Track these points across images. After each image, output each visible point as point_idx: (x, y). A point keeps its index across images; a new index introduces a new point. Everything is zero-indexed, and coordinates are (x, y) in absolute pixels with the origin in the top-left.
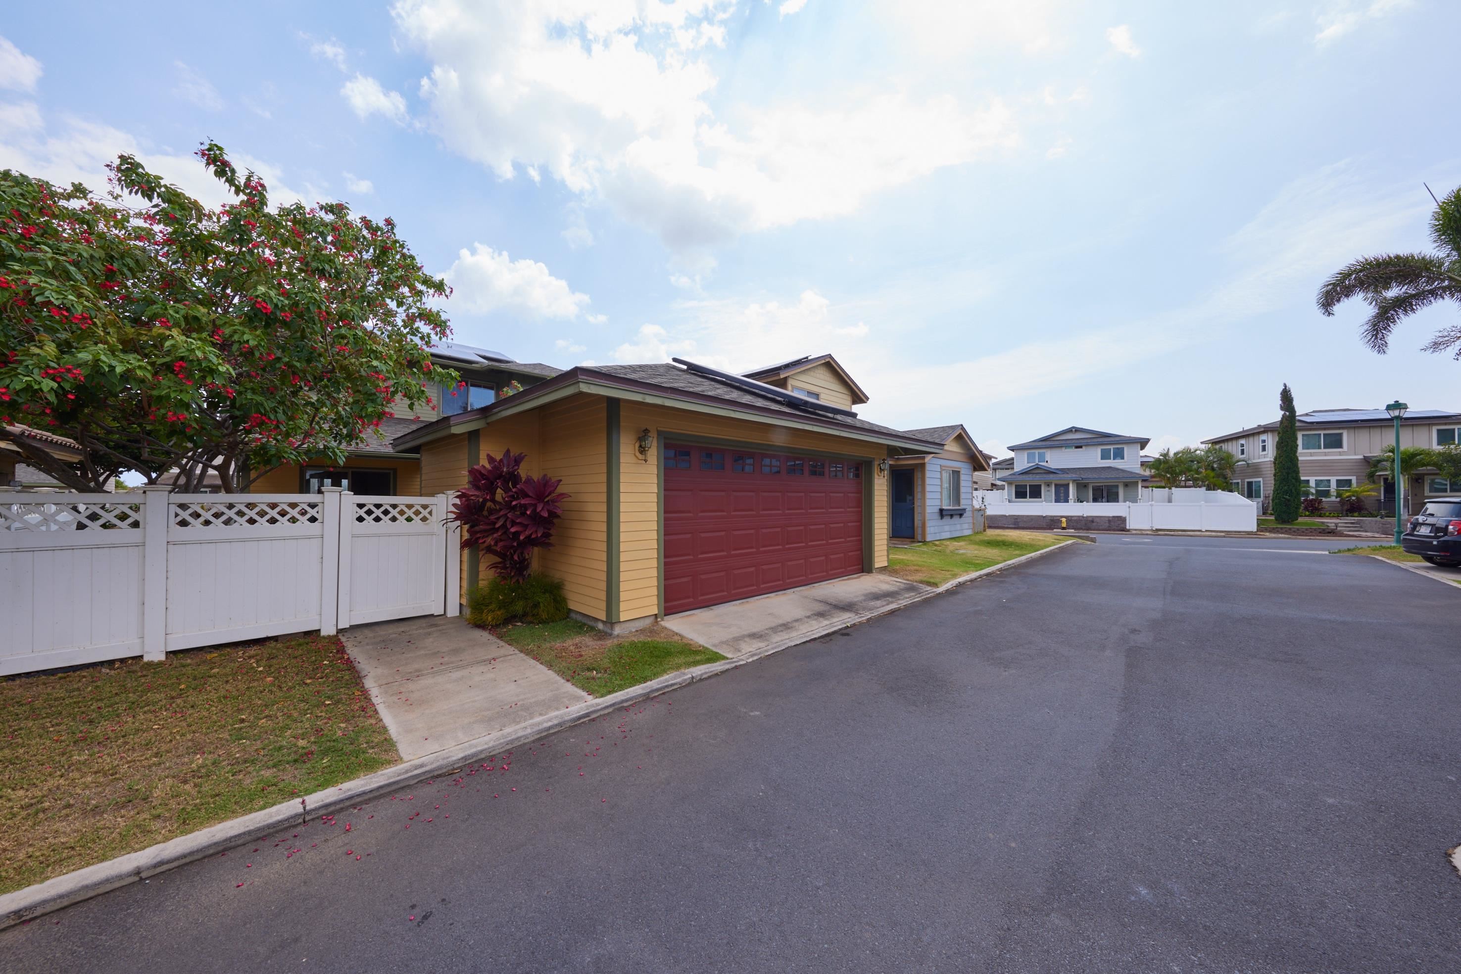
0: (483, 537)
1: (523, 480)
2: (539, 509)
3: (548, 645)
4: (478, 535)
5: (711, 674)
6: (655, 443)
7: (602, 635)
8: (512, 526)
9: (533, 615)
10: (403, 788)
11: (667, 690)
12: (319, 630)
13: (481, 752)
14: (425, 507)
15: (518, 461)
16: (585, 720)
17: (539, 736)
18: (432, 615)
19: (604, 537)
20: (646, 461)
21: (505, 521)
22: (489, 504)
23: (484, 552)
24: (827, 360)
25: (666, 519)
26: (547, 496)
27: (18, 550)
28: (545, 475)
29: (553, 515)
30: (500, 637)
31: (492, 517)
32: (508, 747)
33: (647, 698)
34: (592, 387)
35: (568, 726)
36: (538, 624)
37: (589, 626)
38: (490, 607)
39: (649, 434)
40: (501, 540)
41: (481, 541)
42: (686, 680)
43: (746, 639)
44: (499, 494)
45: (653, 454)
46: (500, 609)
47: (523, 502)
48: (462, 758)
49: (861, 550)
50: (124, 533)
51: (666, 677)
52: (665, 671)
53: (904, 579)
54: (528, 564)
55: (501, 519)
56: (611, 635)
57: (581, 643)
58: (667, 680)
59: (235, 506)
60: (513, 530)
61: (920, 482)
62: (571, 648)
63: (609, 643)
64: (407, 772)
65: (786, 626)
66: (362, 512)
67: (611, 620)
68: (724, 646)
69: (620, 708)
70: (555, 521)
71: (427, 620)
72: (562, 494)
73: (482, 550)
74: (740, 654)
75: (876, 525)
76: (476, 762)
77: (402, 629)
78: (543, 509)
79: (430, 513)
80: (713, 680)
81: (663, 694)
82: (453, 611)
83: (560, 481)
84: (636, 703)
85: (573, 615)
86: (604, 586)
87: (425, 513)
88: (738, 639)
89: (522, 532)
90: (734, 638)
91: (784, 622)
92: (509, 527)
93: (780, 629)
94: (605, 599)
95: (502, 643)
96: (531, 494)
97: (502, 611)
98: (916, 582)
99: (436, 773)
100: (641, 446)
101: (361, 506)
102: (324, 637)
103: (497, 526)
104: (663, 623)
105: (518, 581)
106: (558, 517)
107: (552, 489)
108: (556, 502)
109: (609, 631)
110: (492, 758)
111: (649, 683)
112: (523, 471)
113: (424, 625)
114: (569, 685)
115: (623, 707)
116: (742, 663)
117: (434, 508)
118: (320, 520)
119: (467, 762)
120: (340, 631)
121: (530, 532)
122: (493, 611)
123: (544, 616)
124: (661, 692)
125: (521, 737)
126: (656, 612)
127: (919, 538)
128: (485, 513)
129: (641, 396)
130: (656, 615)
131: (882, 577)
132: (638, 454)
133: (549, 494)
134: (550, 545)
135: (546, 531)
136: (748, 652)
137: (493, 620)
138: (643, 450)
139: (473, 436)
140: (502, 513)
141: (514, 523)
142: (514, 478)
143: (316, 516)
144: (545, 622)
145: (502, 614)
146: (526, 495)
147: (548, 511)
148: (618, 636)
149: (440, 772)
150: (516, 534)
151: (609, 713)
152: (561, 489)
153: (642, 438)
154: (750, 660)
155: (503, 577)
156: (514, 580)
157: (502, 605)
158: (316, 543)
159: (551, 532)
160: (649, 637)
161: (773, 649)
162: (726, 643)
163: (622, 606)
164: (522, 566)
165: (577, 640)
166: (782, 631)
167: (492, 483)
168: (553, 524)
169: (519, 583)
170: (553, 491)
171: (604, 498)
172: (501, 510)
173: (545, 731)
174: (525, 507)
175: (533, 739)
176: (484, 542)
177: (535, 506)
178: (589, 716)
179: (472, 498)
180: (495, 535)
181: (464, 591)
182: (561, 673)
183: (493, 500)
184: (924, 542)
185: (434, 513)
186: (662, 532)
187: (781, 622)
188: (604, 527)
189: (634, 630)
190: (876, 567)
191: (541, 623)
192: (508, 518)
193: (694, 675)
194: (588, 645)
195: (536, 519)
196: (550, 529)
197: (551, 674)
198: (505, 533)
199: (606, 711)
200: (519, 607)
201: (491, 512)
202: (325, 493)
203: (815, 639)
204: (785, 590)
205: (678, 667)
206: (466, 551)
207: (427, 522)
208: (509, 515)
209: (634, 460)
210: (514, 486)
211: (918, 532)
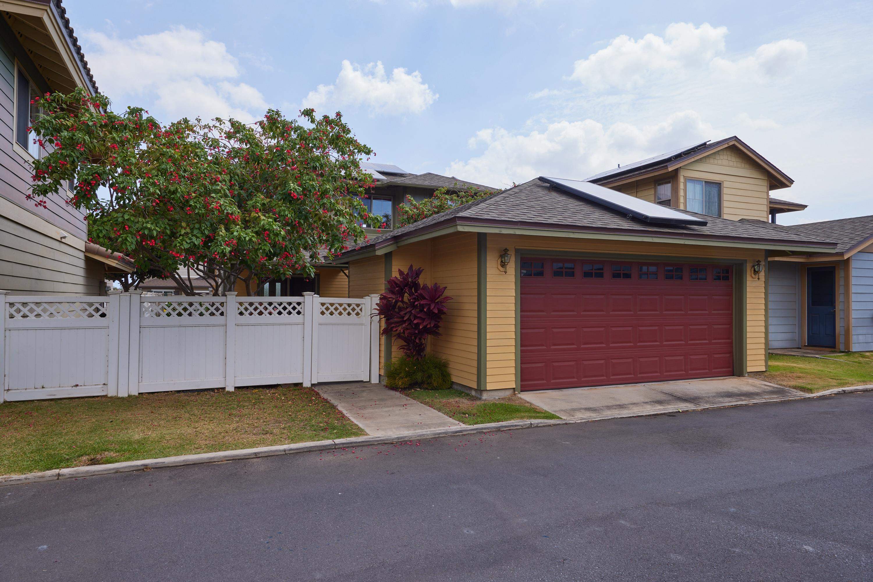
0: (396, 327)
1: (421, 286)
2: (432, 307)
3: (438, 400)
4: (393, 325)
5: (546, 424)
6: (513, 259)
7: (474, 399)
8: (415, 319)
9: (428, 383)
10: (372, 445)
11: (512, 428)
12: (302, 383)
13: (406, 437)
14: (358, 305)
15: (418, 273)
16: (459, 434)
17: (434, 436)
18: (362, 381)
19: (475, 328)
20: (506, 272)
21: (410, 316)
22: (399, 304)
23: (395, 338)
24: (731, 144)
25: (522, 317)
26: (437, 298)
27: (180, 326)
28: (436, 284)
29: (441, 312)
30: (407, 395)
31: (402, 313)
32: (419, 438)
33: (498, 430)
34: (465, 227)
35: (450, 435)
36: (431, 390)
37: (466, 393)
38: (401, 375)
39: (508, 253)
40: (407, 329)
41: (394, 329)
42: (526, 424)
43: (581, 411)
44: (406, 297)
45: (512, 268)
46: (406, 377)
47: (422, 302)
48: (397, 438)
49: (731, 352)
50: (218, 319)
51: (513, 421)
52: (513, 418)
53: (777, 384)
54: (424, 348)
55: (407, 315)
56: (480, 399)
57: (459, 401)
58: (512, 423)
59: (263, 304)
60: (415, 322)
61: (842, 282)
62: (453, 403)
63: (478, 403)
64: (373, 438)
65: (621, 407)
66: (323, 308)
67: (480, 390)
68: (562, 412)
69: (480, 432)
70: (442, 316)
71: (360, 384)
72: (447, 297)
73: (395, 336)
74: (572, 418)
75: (748, 328)
76: (403, 441)
77: (347, 388)
78: (434, 307)
79: (361, 310)
80: (546, 428)
81: (510, 430)
82: (375, 380)
83: (446, 287)
84: (491, 431)
85: (455, 387)
86: (475, 364)
87: (358, 309)
88: (574, 410)
89: (420, 323)
90: (572, 409)
91: (621, 404)
92: (412, 320)
93: (615, 407)
94: (476, 373)
95: (408, 398)
96: (427, 297)
97: (408, 378)
98: (790, 387)
99: (386, 442)
100: (502, 262)
101: (323, 304)
102: (305, 388)
103: (405, 319)
104: (519, 395)
105: (418, 359)
106: (445, 313)
107: (441, 293)
108: (443, 303)
109: (479, 397)
110: (411, 441)
111: (501, 423)
112: (421, 281)
113: (359, 386)
114: (451, 419)
115: (482, 432)
116: (571, 422)
117: (363, 306)
118: (302, 313)
119: (399, 440)
120: (313, 385)
121: (426, 324)
122: (403, 378)
123: (435, 384)
124: (508, 429)
125: (425, 434)
126: (514, 387)
127: (842, 347)
128: (397, 310)
129: (499, 229)
130: (514, 388)
131: (751, 381)
132: (500, 267)
133: (439, 297)
134: (440, 334)
135: (436, 323)
136: (580, 417)
137: (402, 385)
138: (503, 265)
139: (388, 256)
140: (408, 310)
141: (416, 317)
142: (416, 285)
143: (301, 310)
144: (436, 389)
145: (408, 380)
146: (424, 298)
147: (438, 308)
148: (485, 400)
149: (387, 442)
150: (417, 325)
151: (474, 434)
152: (447, 293)
153: (503, 254)
154: (579, 421)
155: (408, 355)
156: (415, 358)
157: (409, 374)
158: (300, 327)
159: (440, 324)
160: (507, 402)
161: (600, 417)
162: (565, 411)
163: (489, 379)
164: (420, 349)
165: (457, 399)
166: (615, 409)
167: (402, 290)
168: (441, 319)
169: (418, 360)
170: (441, 295)
171: (475, 300)
172: (407, 308)
173: (438, 434)
174: (422, 306)
175: (431, 437)
176: (397, 330)
177: (430, 305)
178: (462, 432)
179: (390, 299)
180: (404, 325)
181: (382, 365)
182: (446, 413)
183: (402, 301)
184: (848, 352)
185: (363, 310)
186: (519, 327)
187: (618, 403)
188: (475, 321)
189: (497, 398)
190: (749, 369)
191: (433, 390)
192: (412, 313)
193: (532, 422)
194: (464, 403)
195: (431, 315)
196: (439, 322)
197: (440, 414)
198: (410, 324)
199: (472, 432)
200: (419, 376)
201: (400, 309)
202: (305, 296)
203: (642, 416)
204: (636, 383)
205: (522, 418)
206: (383, 338)
207: (359, 316)
208: (413, 312)
209: (498, 272)
210: (416, 292)
211: (840, 340)
